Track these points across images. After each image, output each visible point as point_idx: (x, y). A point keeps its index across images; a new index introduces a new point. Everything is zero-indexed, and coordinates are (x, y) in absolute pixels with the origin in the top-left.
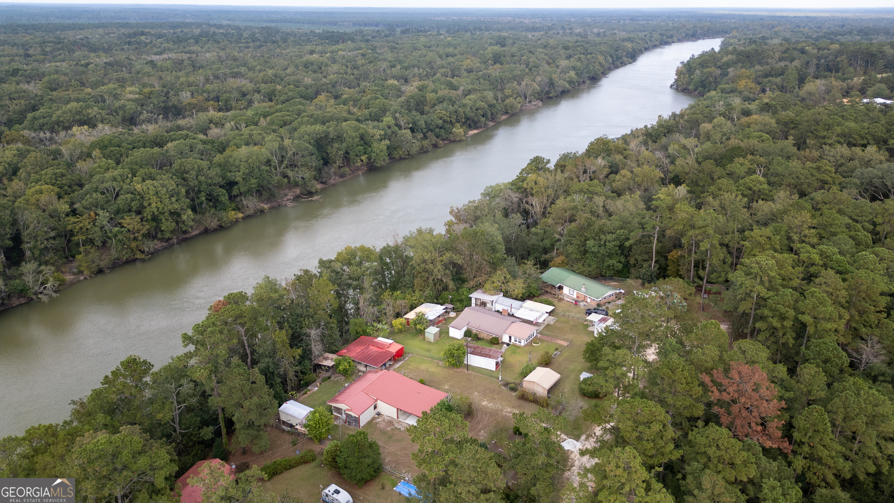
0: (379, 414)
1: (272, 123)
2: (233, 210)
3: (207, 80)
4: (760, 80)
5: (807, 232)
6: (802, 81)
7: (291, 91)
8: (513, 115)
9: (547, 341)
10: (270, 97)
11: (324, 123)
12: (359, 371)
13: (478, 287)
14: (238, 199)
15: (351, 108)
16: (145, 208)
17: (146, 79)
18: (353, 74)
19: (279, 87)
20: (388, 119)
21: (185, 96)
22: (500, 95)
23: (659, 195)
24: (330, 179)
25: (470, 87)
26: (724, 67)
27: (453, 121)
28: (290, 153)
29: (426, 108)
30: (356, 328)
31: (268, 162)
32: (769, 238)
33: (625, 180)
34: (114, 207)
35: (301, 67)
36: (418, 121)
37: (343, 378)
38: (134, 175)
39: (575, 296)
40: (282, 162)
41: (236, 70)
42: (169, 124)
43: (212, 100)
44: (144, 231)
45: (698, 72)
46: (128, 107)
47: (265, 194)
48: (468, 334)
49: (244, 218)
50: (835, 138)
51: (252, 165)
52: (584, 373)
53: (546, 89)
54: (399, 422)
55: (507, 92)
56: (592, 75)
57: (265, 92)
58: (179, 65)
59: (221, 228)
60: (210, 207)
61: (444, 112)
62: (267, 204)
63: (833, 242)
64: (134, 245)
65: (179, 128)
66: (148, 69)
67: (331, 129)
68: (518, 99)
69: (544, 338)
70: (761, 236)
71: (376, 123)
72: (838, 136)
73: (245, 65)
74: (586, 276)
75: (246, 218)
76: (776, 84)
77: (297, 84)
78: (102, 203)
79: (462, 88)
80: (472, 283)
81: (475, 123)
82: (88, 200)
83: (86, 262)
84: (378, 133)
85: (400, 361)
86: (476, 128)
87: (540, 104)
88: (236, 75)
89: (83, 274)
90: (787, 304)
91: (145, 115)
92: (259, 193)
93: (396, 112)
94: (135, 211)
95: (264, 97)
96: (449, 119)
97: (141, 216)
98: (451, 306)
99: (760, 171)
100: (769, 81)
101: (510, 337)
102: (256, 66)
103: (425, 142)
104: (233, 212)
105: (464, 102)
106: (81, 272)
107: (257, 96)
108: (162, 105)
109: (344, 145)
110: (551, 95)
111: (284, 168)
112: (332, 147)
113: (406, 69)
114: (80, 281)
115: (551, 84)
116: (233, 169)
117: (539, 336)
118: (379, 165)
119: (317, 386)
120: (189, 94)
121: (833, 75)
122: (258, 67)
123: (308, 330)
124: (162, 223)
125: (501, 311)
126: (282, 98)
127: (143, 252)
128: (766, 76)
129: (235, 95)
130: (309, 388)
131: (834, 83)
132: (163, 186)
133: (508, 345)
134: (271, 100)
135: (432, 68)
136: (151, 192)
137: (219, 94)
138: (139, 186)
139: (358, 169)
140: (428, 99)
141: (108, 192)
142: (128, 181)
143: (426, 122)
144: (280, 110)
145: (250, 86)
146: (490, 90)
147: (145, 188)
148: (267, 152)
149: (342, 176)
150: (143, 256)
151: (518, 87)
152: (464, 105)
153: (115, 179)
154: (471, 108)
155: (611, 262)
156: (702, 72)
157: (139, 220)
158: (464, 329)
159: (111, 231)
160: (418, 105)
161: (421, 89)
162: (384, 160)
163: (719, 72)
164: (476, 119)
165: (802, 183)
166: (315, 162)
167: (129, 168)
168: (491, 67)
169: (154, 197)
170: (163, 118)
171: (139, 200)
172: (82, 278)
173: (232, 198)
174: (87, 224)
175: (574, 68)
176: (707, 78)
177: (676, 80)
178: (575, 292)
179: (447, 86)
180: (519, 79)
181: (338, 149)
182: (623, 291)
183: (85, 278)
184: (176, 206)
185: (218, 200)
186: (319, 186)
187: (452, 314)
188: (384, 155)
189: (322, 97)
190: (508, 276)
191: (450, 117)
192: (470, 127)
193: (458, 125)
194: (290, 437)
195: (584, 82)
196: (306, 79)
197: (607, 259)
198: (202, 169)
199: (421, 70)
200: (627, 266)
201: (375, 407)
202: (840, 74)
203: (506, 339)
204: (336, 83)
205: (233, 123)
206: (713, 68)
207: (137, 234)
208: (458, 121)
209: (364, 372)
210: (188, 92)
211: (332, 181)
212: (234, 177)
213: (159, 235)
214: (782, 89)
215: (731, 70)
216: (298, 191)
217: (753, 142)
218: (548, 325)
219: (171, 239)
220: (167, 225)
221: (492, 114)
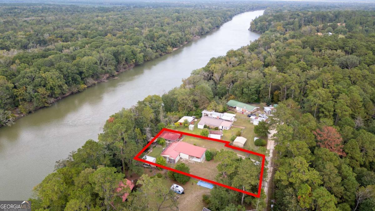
0: (181, 158)
1: (91, 47)
2: (83, 84)
3: (54, 29)
4: (285, 26)
5: (330, 81)
6: (300, 26)
7: (94, 33)
8: (189, 42)
9: (237, 128)
10: (86, 36)
11: (115, 46)
12: (167, 143)
13: (205, 108)
14: (85, 79)
15: (124, 40)
16: (47, 84)
17: (26, 29)
18: (119, 25)
19: (89, 31)
20: (141, 44)
21: (46, 36)
22: (183, 34)
23: (266, 71)
24: (121, 69)
25: (171, 30)
26: (269, 22)
27: (167, 44)
28: (104, 59)
29: (155, 39)
30: (161, 127)
31: (96, 63)
32: (317, 84)
33: (248, 66)
34: (34, 84)
35: (96, 23)
36: (153, 45)
37: (161, 146)
38: (40, 70)
39: (241, 110)
40: (101, 63)
41: (66, 24)
42: (44, 48)
43: (59, 37)
44: (48, 94)
45: (259, 23)
46: (23, 41)
47: (95, 77)
48: (205, 127)
49: (87, 87)
50: (325, 47)
51: (89, 64)
52: (255, 138)
53: (201, 31)
54: (190, 160)
55: (186, 32)
56: (217, 25)
57: (83, 34)
58: (39, 22)
59: (79, 92)
60: (73, 83)
61: (163, 41)
62: (95, 81)
63: (340, 84)
64: (44, 100)
65: (49, 50)
66: (25, 24)
67: (119, 48)
68: (191, 35)
69: (234, 126)
70: (314, 83)
71: (136, 46)
72: (326, 46)
73: (69, 22)
74: (244, 102)
75: (88, 87)
76: (291, 28)
77: (96, 30)
78: (28, 82)
79: (167, 31)
80: (202, 107)
81: (175, 45)
82: (22, 81)
83: (24, 109)
84: (139, 50)
85: (181, 138)
86: (176, 47)
87: (199, 37)
88: (67, 26)
89: (23, 114)
90: (331, 106)
91: (31, 44)
92: (92, 77)
93: (144, 41)
94: (43, 86)
95: (83, 36)
96: (165, 44)
97: (45, 88)
98: (195, 117)
99: (302, 60)
100: (288, 27)
101: (223, 127)
102: (75, 22)
103: (157, 54)
104: (83, 85)
105: (170, 37)
106: (22, 113)
107: (79, 35)
108: (38, 40)
109: (126, 55)
110: (202, 34)
111: (102, 66)
112: (120, 56)
113: (142, 23)
114: (22, 117)
115: (202, 29)
116: (81, 66)
117: (233, 126)
118: (140, 63)
119: (151, 150)
120: (48, 35)
121: (311, 24)
122: (76, 23)
123: (145, 128)
124: (55, 90)
125: (216, 117)
126: (91, 36)
127: (48, 103)
128: (287, 25)
129: (70, 35)
130: (148, 151)
131: (312, 27)
132: (54, 74)
133: (222, 130)
134: (86, 37)
135: (152, 23)
136: (49, 77)
137: (62, 35)
138: (44, 74)
139: (131, 65)
140: (155, 36)
141: (29, 78)
142: (38, 73)
143: (156, 45)
144: (94, 41)
145: (76, 31)
146: (179, 31)
147: (46, 75)
148: (95, 59)
149: (125, 68)
150: (48, 105)
151: (190, 30)
152: (171, 38)
153: (32, 72)
154: (173, 39)
155: (254, 96)
156: (261, 24)
157: (45, 90)
158: (204, 125)
159: (34, 95)
160: (151, 38)
161: (150, 31)
162: (142, 61)
163: (267, 23)
164: (176, 43)
165: (319, 64)
166: (114, 62)
167: (37, 67)
168: (176, 22)
169: (51, 79)
170: (39, 46)
171: (44, 81)
172: (22, 115)
173: (82, 79)
174: (23, 92)
175: (210, 22)
176: (263, 26)
177: (251, 27)
178: (241, 108)
179: (161, 30)
180: (190, 27)
181: (123, 57)
182: (259, 108)
183: (24, 116)
184: (61, 83)
185: (76, 80)
186: (116, 73)
187: (196, 120)
188: (142, 59)
189: (109, 35)
190: (216, 104)
191: (166, 43)
192: (173, 47)
193: (169, 46)
194: (148, 169)
195: (214, 28)
196: (99, 28)
197: (251, 96)
198: (69, 67)
199: (148, 24)
200: (259, 98)
201: (179, 156)
202: (313, 23)
203: (221, 128)
204: (113, 29)
205: (74, 47)
206: (265, 22)
207: (45, 96)
208: (169, 45)
209: (169, 143)
210: (48, 34)
211: (121, 71)
212: (82, 70)
213: (54, 96)
214: (293, 30)
215: (272, 23)
216: (108, 75)
217: (296, 50)
218: (235, 122)
219: (59, 97)
220: (58, 91)
221: (182, 42)
